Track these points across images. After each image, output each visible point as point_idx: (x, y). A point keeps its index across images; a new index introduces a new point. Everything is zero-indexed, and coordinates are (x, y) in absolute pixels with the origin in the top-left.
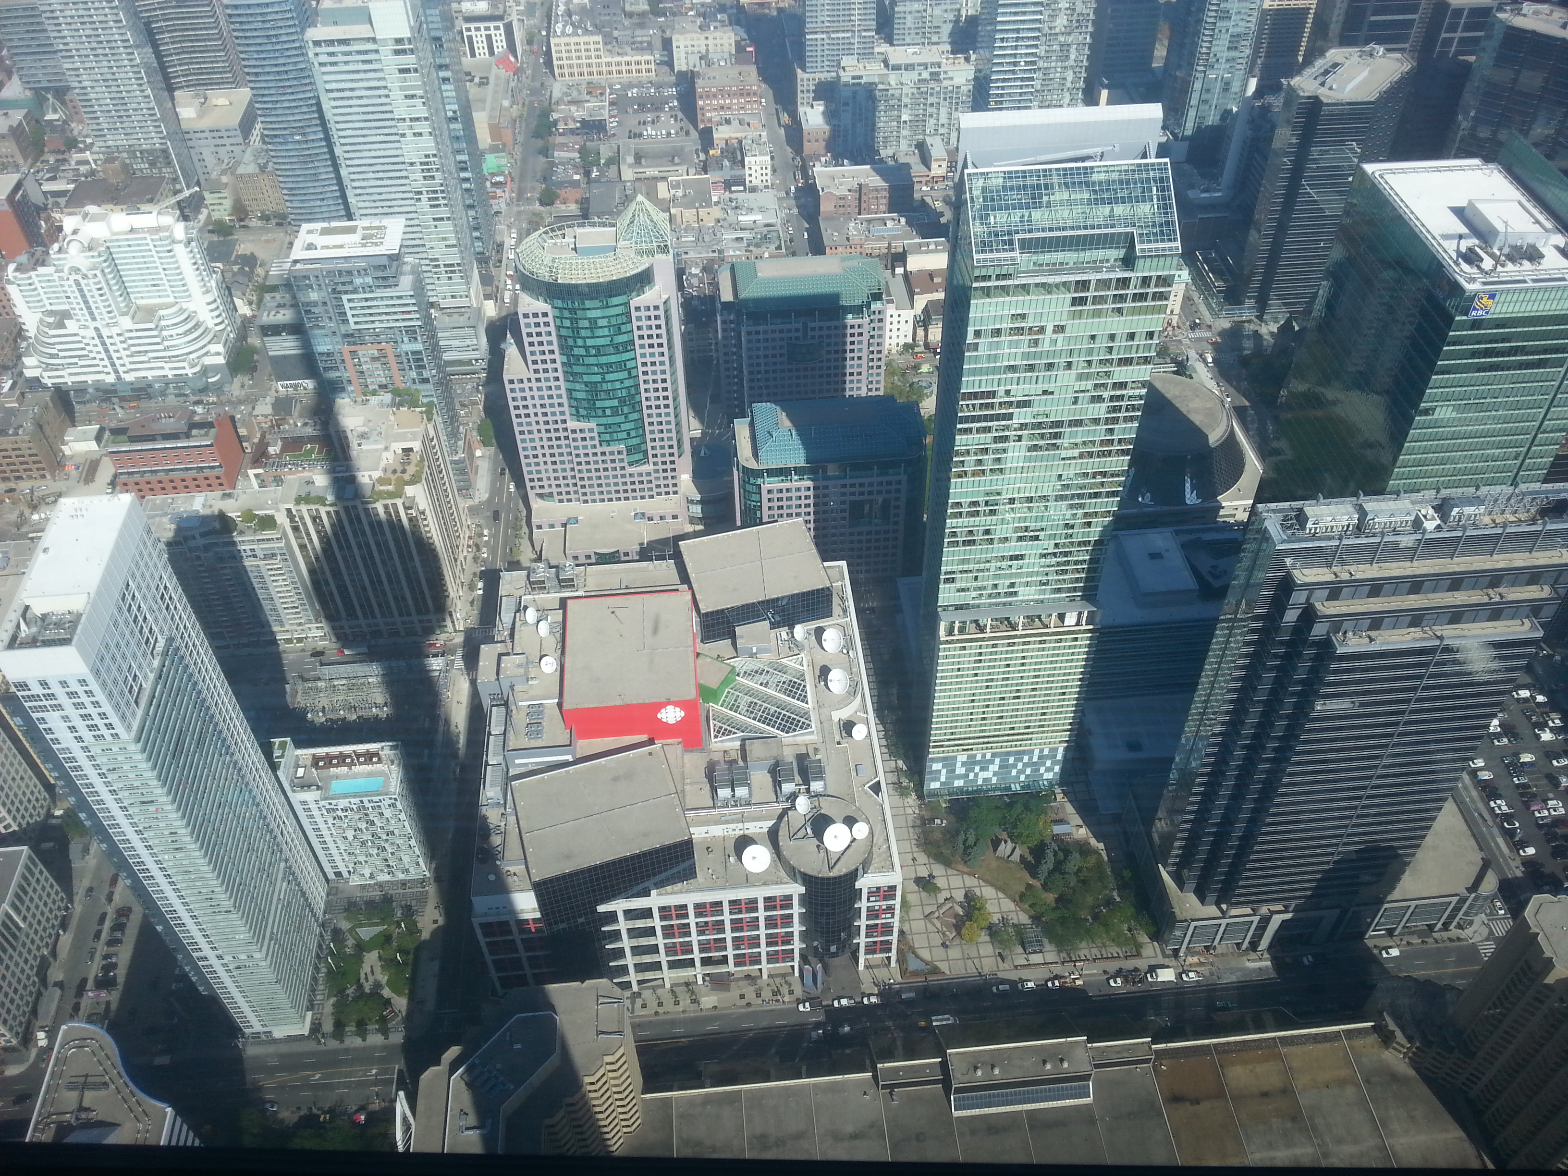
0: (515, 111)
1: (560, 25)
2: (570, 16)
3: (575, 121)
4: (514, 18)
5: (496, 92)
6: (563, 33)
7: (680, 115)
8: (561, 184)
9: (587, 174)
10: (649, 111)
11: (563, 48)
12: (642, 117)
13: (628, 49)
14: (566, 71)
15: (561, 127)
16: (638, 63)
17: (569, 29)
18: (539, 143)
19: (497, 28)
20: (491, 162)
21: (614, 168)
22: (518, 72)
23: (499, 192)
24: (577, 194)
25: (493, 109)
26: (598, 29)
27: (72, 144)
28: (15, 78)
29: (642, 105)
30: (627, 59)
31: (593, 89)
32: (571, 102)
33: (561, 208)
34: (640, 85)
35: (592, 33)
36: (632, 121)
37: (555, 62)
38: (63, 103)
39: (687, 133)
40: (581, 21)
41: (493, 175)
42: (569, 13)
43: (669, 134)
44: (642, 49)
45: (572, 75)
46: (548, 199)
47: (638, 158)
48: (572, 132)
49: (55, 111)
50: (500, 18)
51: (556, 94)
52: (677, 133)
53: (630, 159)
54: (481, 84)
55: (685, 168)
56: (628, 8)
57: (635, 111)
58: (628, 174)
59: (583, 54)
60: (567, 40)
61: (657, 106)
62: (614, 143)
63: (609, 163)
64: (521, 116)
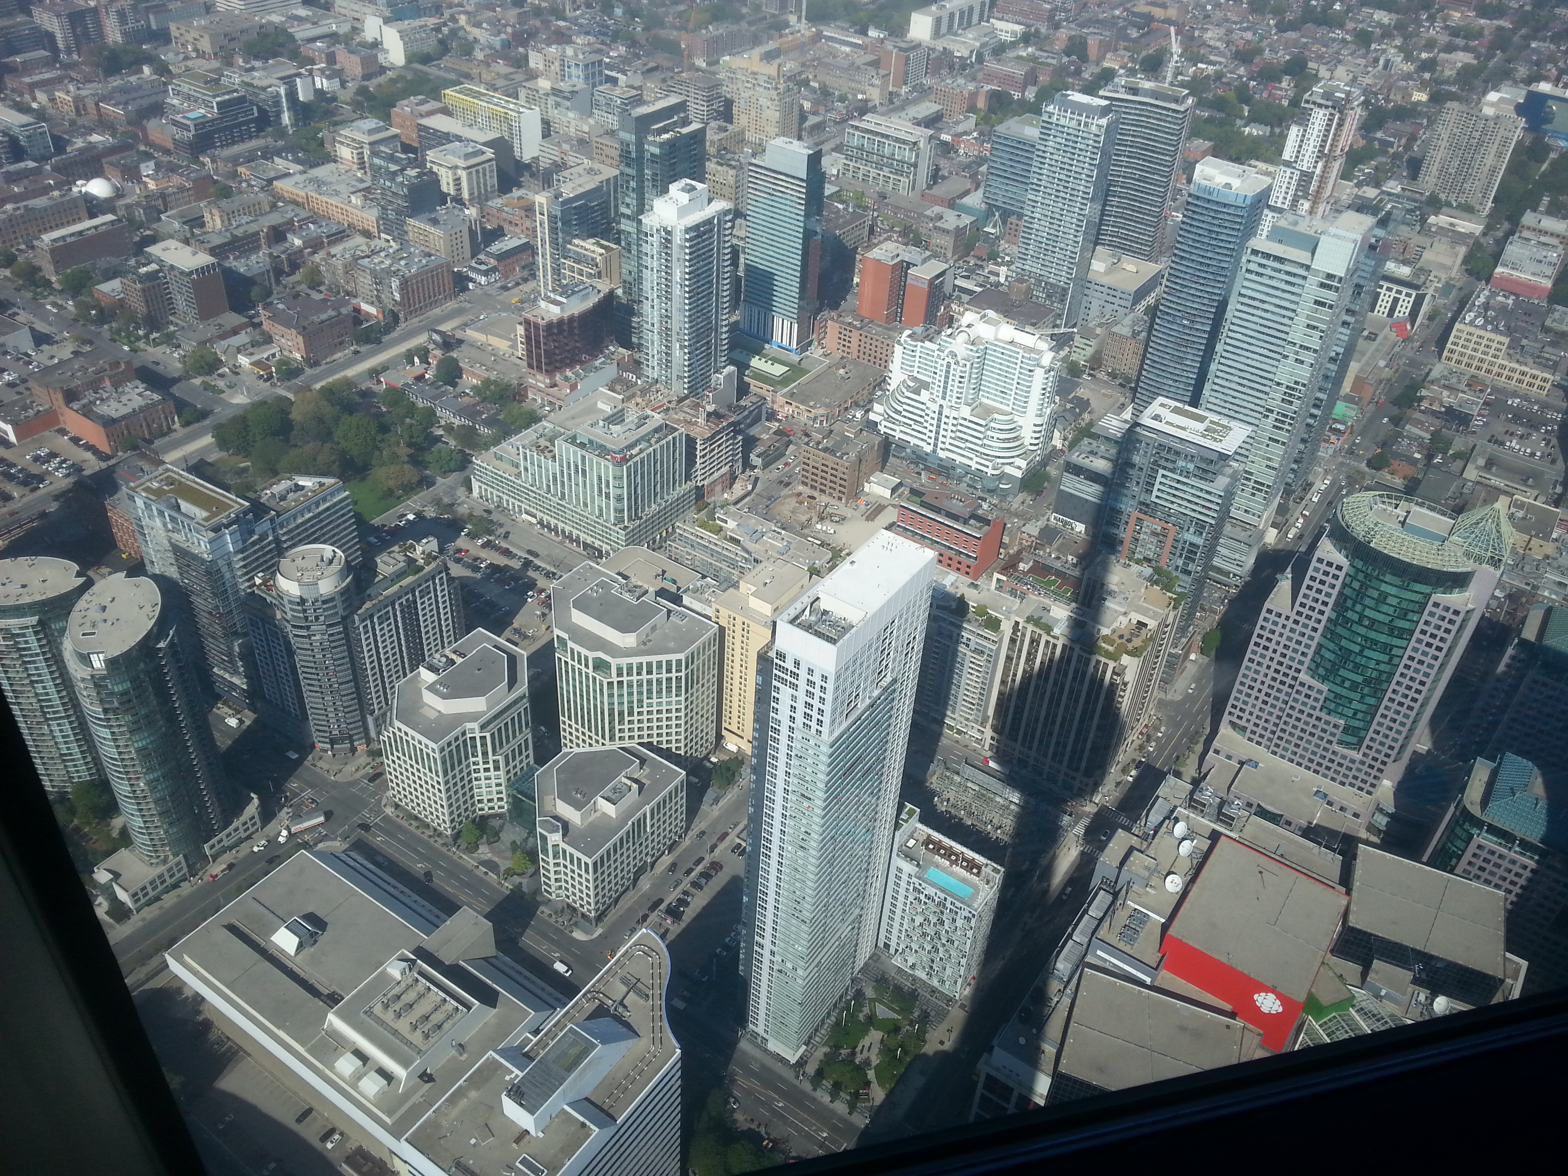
0: (1387, 373)
1: (1472, 314)
2: (1486, 310)
3: (1442, 405)
4: (1430, 292)
5: (1377, 350)
6: (1471, 323)
7: (1554, 441)
8: (1398, 456)
9: (1430, 457)
10: (1522, 425)
11: (1464, 336)
12: (1512, 428)
13: (1530, 360)
14: (1455, 357)
15: (1425, 405)
16: (1534, 377)
17: (1480, 321)
18: (1395, 411)
19: (1408, 295)
20: (1340, 408)
21: (1459, 463)
22: (1407, 339)
23: (1333, 438)
24: (1409, 471)
25: (1367, 364)
26: (1509, 331)
27: (993, 257)
28: (980, 192)
29: (1518, 416)
30: (1524, 368)
31: (1473, 383)
32: (1445, 387)
33: (1385, 476)
34: (1525, 398)
35: (1501, 333)
36: (1499, 428)
37: (1449, 345)
38: (1004, 223)
39: (1553, 462)
40: (1495, 318)
41: (1336, 421)
42: (1486, 306)
43: (1533, 454)
44: (1545, 366)
45: (1459, 362)
46: (1376, 464)
47: (1490, 464)
48: (1434, 413)
49: (994, 226)
50: (1416, 287)
51: (1435, 374)
52: (1541, 457)
53: (1481, 462)
54: (1367, 338)
55: (1535, 493)
56: (1548, 323)
57: (1507, 419)
58: (1471, 474)
59: (1482, 348)
60: (1472, 329)
61: (1533, 423)
62: (1471, 440)
63: (1457, 456)
64: (1389, 380)
